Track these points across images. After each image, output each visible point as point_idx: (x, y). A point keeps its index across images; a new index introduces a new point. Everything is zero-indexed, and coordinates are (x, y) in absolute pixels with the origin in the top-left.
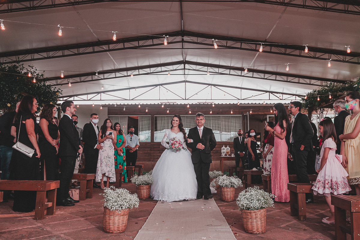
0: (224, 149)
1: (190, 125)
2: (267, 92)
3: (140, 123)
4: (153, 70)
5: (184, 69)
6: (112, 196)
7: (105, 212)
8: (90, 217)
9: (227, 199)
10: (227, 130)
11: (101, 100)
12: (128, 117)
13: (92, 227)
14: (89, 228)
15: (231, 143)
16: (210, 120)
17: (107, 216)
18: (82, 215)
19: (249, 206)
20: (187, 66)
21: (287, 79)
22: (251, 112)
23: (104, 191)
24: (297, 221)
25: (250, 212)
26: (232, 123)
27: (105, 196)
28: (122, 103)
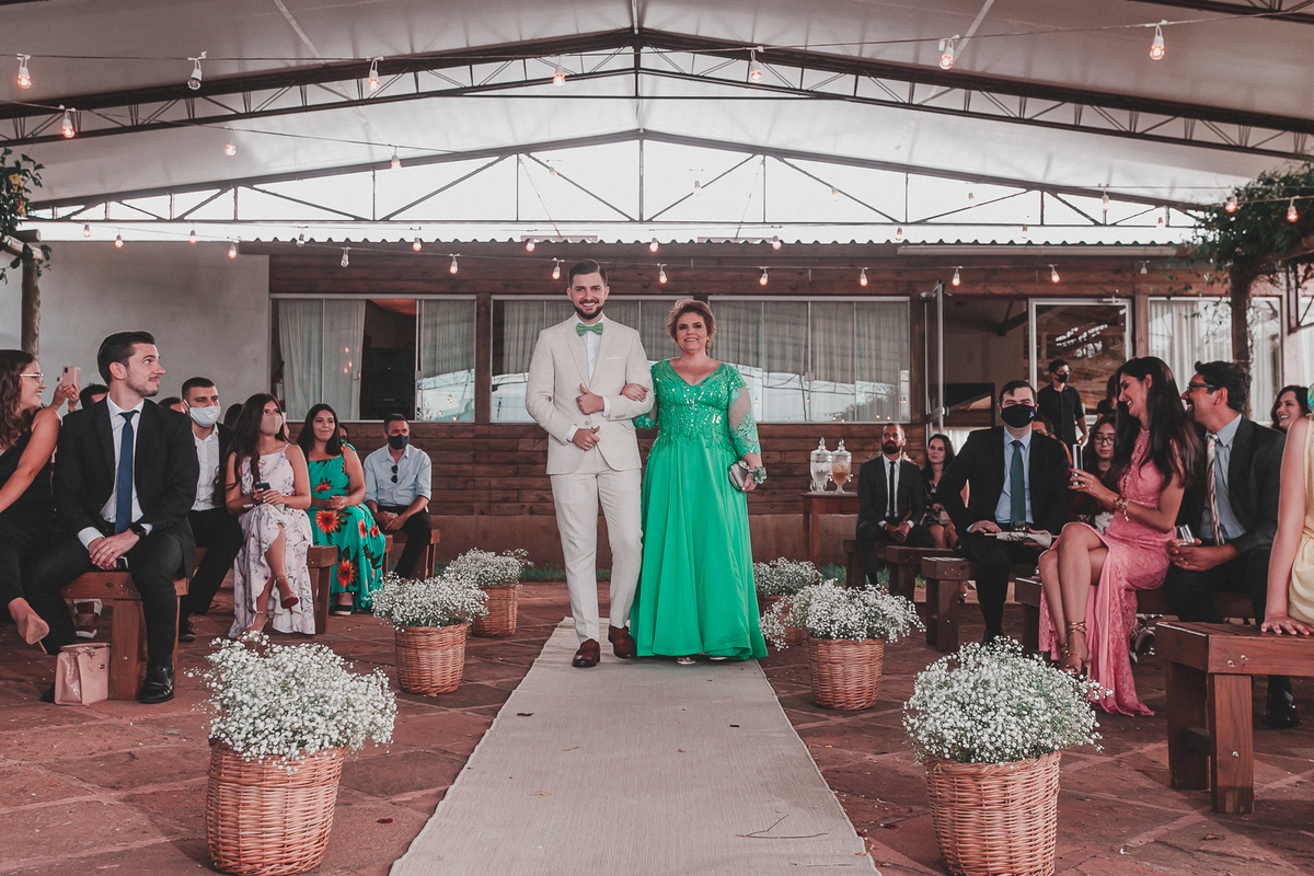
0: (822, 459)
1: (662, 348)
2: (1029, 186)
3: (424, 337)
4: (483, 73)
5: (637, 69)
6: (252, 686)
7: (216, 765)
8: (150, 789)
9: (842, 697)
10: (837, 374)
11: (236, 221)
12: (368, 302)
13: (151, 841)
14: (136, 845)
15: (854, 429)
16: (758, 323)
17: (226, 789)
18: (111, 779)
19: (972, 741)
20: (650, 57)
21: (1134, 122)
22: (956, 282)
23: (211, 657)
24: (1204, 814)
25: (974, 770)
26: (862, 340)
27: (214, 685)
28: (339, 235)
